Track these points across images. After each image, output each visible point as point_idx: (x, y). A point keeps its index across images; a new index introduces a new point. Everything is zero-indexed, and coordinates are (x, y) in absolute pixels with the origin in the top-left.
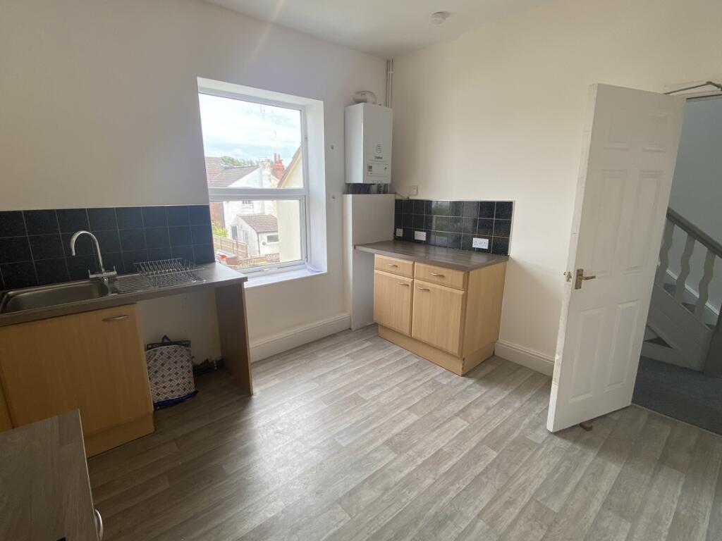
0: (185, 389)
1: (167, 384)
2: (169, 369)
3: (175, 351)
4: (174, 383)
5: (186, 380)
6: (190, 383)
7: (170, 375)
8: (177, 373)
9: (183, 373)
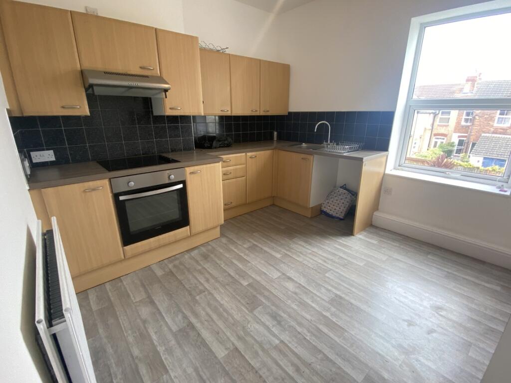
0: (337, 213)
1: (332, 206)
2: (337, 200)
3: (345, 194)
4: (335, 207)
5: (341, 210)
6: (341, 212)
7: (335, 203)
8: (338, 204)
9: (341, 206)
